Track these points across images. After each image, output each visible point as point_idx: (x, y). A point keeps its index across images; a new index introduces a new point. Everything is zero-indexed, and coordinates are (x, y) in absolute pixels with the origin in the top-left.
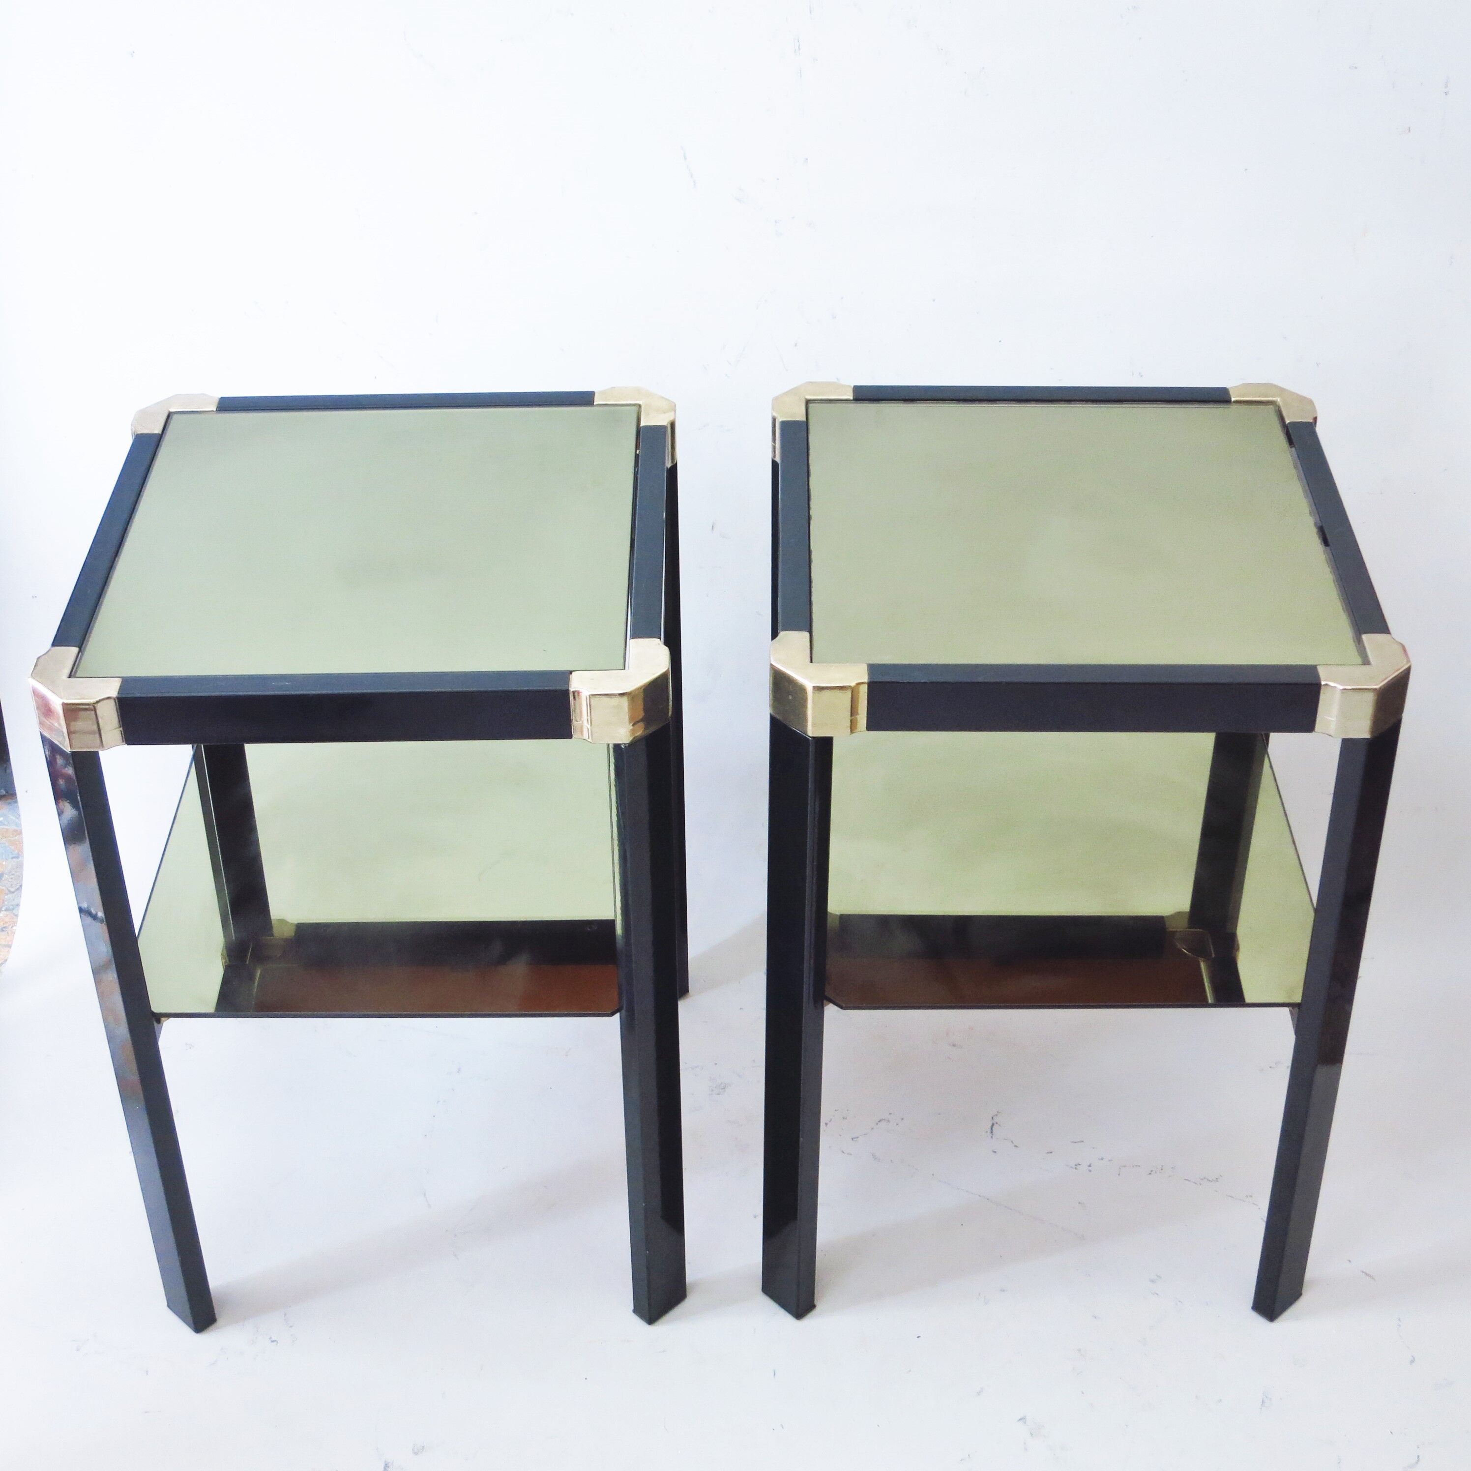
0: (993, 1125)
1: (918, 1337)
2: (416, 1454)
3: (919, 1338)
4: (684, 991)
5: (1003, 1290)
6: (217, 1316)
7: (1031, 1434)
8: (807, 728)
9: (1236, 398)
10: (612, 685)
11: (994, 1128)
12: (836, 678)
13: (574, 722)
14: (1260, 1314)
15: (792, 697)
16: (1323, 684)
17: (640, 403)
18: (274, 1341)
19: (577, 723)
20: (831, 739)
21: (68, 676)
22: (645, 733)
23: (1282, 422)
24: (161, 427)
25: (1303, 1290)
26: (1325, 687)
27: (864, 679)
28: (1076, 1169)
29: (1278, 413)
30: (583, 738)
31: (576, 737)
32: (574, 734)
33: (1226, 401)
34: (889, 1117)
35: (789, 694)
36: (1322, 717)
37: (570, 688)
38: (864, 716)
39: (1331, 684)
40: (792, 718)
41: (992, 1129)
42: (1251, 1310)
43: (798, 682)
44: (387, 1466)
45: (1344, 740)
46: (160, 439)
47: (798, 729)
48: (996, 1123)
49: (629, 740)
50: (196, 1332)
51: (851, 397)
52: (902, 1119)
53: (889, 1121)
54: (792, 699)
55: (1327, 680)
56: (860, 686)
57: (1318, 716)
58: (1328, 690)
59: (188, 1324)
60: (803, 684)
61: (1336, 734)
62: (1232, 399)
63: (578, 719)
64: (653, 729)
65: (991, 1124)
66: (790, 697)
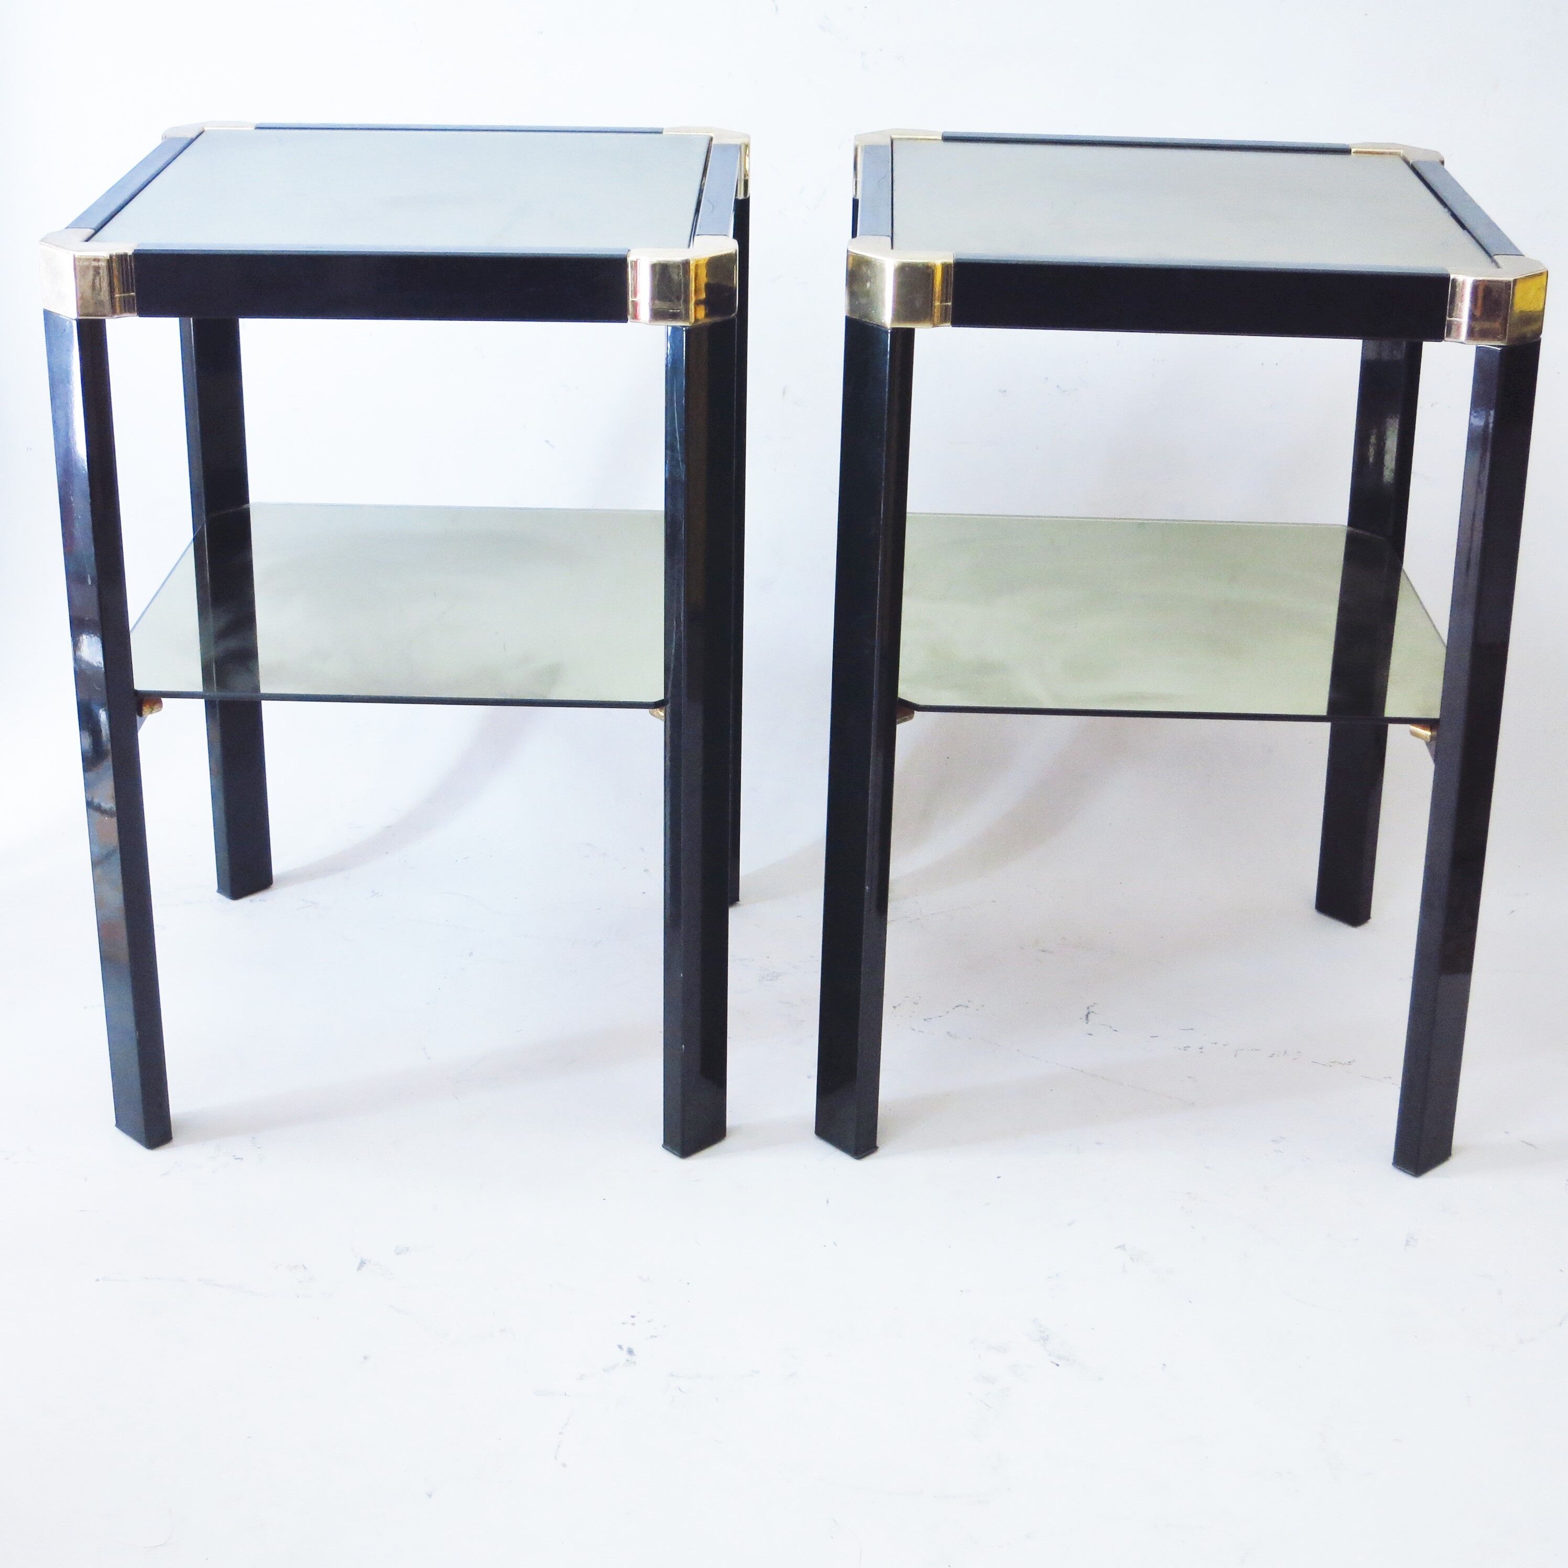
0: (1089, 1013)
1: (998, 1177)
2: (398, 1254)
3: (1000, 1179)
4: (734, 899)
5: (1098, 1143)
6: (173, 1135)
7: (1132, 1259)
8: (886, 316)
9: (1357, 149)
10: (674, 255)
11: (1089, 1015)
12: (919, 258)
13: (630, 299)
14: (1403, 1169)
15: (870, 284)
16: (1451, 278)
17: (712, 135)
18: (238, 1159)
19: (634, 299)
20: (911, 332)
21: (82, 241)
22: (708, 320)
23: (1407, 162)
24: (194, 135)
25: (1453, 1152)
26: (1454, 281)
27: (951, 261)
28: (1185, 1050)
29: (1402, 158)
30: (641, 321)
31: (632, 320)
32: (629, 317)
33: (1346, 151)
34: (968, 1004)
35: (867, 281)
36: (1451, 319)
37: (628, 258)
38: (950, 304)
39: (1460, 278)
40: (870, 311)
41: (1087, 1016)
42: (1392, 1167)
43: (878, 261)
44: (362, 1263)
45: (1478, 348)
46: (192, 141)
47: (876, 321)
48: (1093, 1012)
49: (690, 323)
50: (148, 1148)
51: (940, 138)
52: (983, 1006)
53: (967, 1007)
54: (871, 286)
55: (1456, 275)
56: (946, 267)
57: (1448, 318)
58: (1457, 284)
59: (139, 1141)
60: (882, 262)
61: (1467, 340)
62: (1353, 150)
63: (635, 294)
64: (717, 319)
65: (1086, 1013)
66: (868, 285)
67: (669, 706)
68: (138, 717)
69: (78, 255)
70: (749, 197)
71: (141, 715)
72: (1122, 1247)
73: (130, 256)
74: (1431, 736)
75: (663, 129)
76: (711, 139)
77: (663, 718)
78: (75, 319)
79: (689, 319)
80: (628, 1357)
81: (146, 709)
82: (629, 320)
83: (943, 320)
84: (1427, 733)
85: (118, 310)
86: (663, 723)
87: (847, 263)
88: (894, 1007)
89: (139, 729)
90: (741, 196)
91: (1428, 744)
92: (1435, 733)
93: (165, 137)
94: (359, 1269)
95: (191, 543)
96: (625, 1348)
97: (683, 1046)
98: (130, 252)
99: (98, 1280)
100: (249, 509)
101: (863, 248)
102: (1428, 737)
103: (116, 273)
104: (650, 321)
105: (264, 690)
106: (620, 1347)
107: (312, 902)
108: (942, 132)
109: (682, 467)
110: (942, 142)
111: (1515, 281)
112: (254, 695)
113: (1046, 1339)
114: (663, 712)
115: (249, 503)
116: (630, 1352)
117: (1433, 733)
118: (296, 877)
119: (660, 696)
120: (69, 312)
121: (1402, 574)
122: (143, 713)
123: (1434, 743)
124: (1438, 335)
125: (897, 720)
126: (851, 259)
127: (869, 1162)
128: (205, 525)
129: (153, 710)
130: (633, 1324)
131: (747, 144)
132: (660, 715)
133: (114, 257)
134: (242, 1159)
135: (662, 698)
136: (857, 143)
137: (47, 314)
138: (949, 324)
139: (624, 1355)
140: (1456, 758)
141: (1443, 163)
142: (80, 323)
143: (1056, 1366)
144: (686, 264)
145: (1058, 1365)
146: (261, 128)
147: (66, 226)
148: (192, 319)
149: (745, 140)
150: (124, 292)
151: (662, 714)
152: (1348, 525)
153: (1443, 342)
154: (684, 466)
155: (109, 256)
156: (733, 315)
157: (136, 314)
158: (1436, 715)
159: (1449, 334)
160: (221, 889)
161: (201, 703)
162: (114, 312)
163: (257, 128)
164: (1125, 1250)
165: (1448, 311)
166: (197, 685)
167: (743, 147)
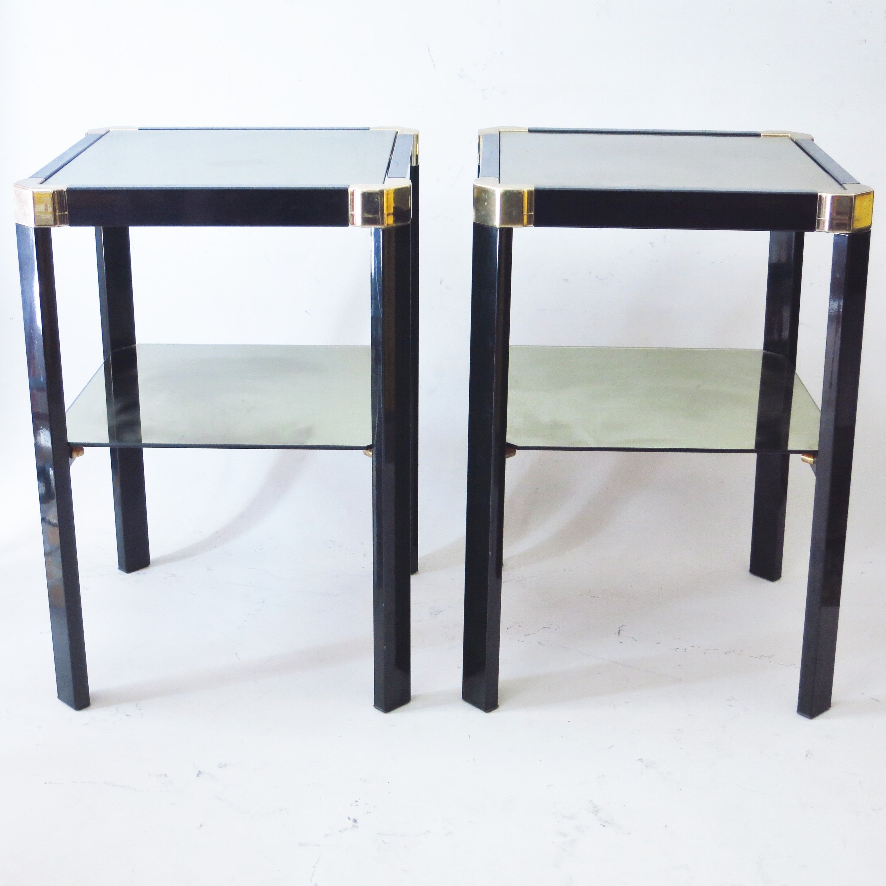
0: (620, 630)
2: (220, 767)
3: (569, 723)
4: (415, 570)
5: (626, 702)
6: (91, 703)
7: (647, 766)
8: (497, 222)
9: (764, 134)
10: (375, 188)
11: (620, 632)
12: (514, 187)
13: (350, 213)
14: (803, 714)
15: (487, 203)
16: (819, 195)
17: (398, 130)
18: (128, 715)
19: (352, 213)
20: (511, 229)
21: (38, 184)
22: (395, 225)
23: (792, 140)
24: (103, 133)
25: (832, 705)
26: (820, 197)
27: (532, 189)
28: (676, 650)
29: (790, 138)
30: (356, 225)
31: (351, 225)
32: (349, 223)
33: (757, 135)
34: (550, 626)
35: (485, 201)
36: (819, 218)
37: (348, 190)
38: (533, 213)
39: (824, 195)
40: (487, 218)
41: (619, 632)
42: (797, 713)
43: (491, 190)
44: (199, 773)
45: (835, 235)
46: (102, 136)
47: (490, 224)
48: (622, 630)
49: (384, 226)
50: (76, 710)
51: (527, 131)
52: (559, 627)
53: (550, 628)
54: (487, 204)
55: (821, 193)
56: (530, 193)
57: (817, 218)
58: (822, 198)
59: (71, 705)
60: (494, 190)
61: (829, 231)
62: (762, 135)
63: (353, 210)
64: (399, 224)
65: (618, 630)
66: (486, 203)
67: (375, 449)
68: (70, 459)
69: (35, 191)
70: (419, 165)
71: (72, 457)
72: (641, 760)
73: (65, 192)
74: (813, 461)
75: (370, 128)
76: (397, 133)
77: (372, 456)
78: (34, 228)
79: (384, 225)
80: (354, 824)
81: (74, 454)
82: (349, 225)
83: (529, 223)
84: (811, 460)
85: (58, 222)
86: (371, 459)
87: (474, 192)
88: (508, 629)
89: (71, 465)
90: (414, 164)
91: (812, 466)
92: (816, 459)
93: (87, 134)
94: (198, 776)
95: (102, 365)
96: (352, 819)
97: (385, 647)
98: (65, 189)
99: (46, 783)
100: (136, 347)
101: (483, 184)
102: (812, 462)
103: (56, 201)
104: (361, 226)
105: (144, 441)
106: (349, 818)
107: (172, 574)
108: (528, 128)
109: (381, 309)
110: (528, 133)
111: (855, 196)
112: (138, 444)
113: (597, 812)
114: (371, 452)
115: (136, 344)
116: (355, 821)
117: (815, 460)
118: (165, 560)
119: (370, 443)
120: (30, 224)
121: (795, 375)
122: (73, 456)
123: (815, 465)
124: (812, 228)
125: (506, 456)
126: (476, 190)
127: (493, 714)
128: (110, 355)
129: (78, 454)
130: (356, 806)
131: (417, 134)
132: (369, 454)
133: (56, 192)
134: (130, 716)
135: (371, 443)
136: (480, 133)
137: (18, 226)
138: (532, 225)
139: (351, 822)
140: (828, 474)
141: (813, 140)
142: (36, 230)
143: (603, 827)
144: (382, 192)
145: (604, 826)
146: (142, 129)
147: (29, 177)
148: (102, 227)
149: (416, 133)
150: (61, 212)
151: (371, 453)
152: (764, 349)
153: (815, 232)
154: (382, 308)
155: (52, 192)
156: (409, 222)
157: (68, 225)
158: (816, 448)
159: (818, 228)
160: (121, 567)
161: (108, 449)
162: (55, 224)
163: (139, 129)
164: (642, 761)
165: (817, 214)
166: (106, 439)
167: (415, 137)
